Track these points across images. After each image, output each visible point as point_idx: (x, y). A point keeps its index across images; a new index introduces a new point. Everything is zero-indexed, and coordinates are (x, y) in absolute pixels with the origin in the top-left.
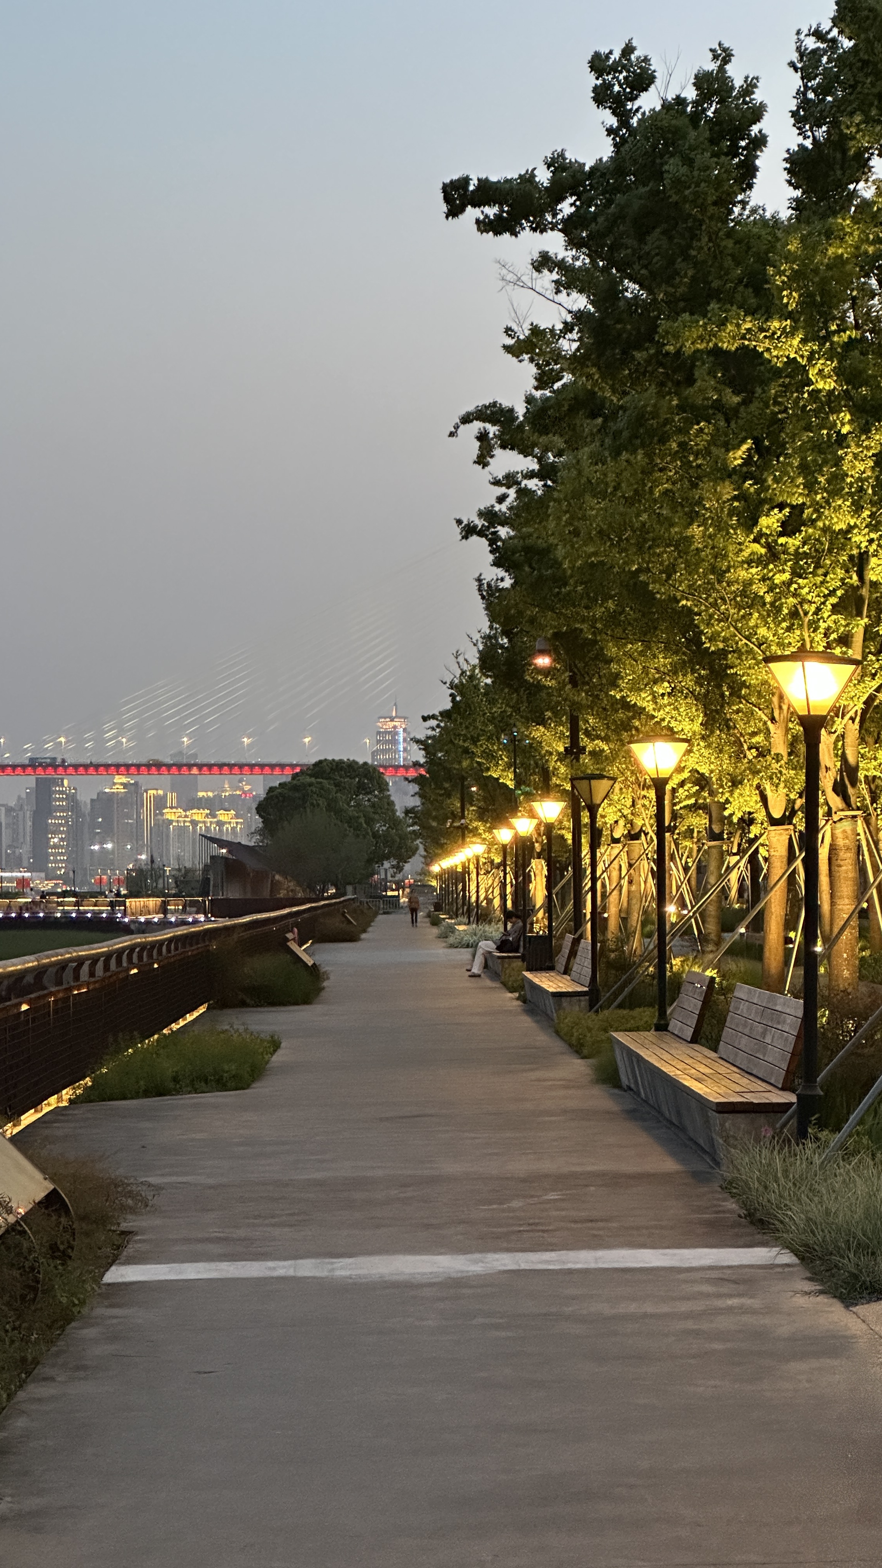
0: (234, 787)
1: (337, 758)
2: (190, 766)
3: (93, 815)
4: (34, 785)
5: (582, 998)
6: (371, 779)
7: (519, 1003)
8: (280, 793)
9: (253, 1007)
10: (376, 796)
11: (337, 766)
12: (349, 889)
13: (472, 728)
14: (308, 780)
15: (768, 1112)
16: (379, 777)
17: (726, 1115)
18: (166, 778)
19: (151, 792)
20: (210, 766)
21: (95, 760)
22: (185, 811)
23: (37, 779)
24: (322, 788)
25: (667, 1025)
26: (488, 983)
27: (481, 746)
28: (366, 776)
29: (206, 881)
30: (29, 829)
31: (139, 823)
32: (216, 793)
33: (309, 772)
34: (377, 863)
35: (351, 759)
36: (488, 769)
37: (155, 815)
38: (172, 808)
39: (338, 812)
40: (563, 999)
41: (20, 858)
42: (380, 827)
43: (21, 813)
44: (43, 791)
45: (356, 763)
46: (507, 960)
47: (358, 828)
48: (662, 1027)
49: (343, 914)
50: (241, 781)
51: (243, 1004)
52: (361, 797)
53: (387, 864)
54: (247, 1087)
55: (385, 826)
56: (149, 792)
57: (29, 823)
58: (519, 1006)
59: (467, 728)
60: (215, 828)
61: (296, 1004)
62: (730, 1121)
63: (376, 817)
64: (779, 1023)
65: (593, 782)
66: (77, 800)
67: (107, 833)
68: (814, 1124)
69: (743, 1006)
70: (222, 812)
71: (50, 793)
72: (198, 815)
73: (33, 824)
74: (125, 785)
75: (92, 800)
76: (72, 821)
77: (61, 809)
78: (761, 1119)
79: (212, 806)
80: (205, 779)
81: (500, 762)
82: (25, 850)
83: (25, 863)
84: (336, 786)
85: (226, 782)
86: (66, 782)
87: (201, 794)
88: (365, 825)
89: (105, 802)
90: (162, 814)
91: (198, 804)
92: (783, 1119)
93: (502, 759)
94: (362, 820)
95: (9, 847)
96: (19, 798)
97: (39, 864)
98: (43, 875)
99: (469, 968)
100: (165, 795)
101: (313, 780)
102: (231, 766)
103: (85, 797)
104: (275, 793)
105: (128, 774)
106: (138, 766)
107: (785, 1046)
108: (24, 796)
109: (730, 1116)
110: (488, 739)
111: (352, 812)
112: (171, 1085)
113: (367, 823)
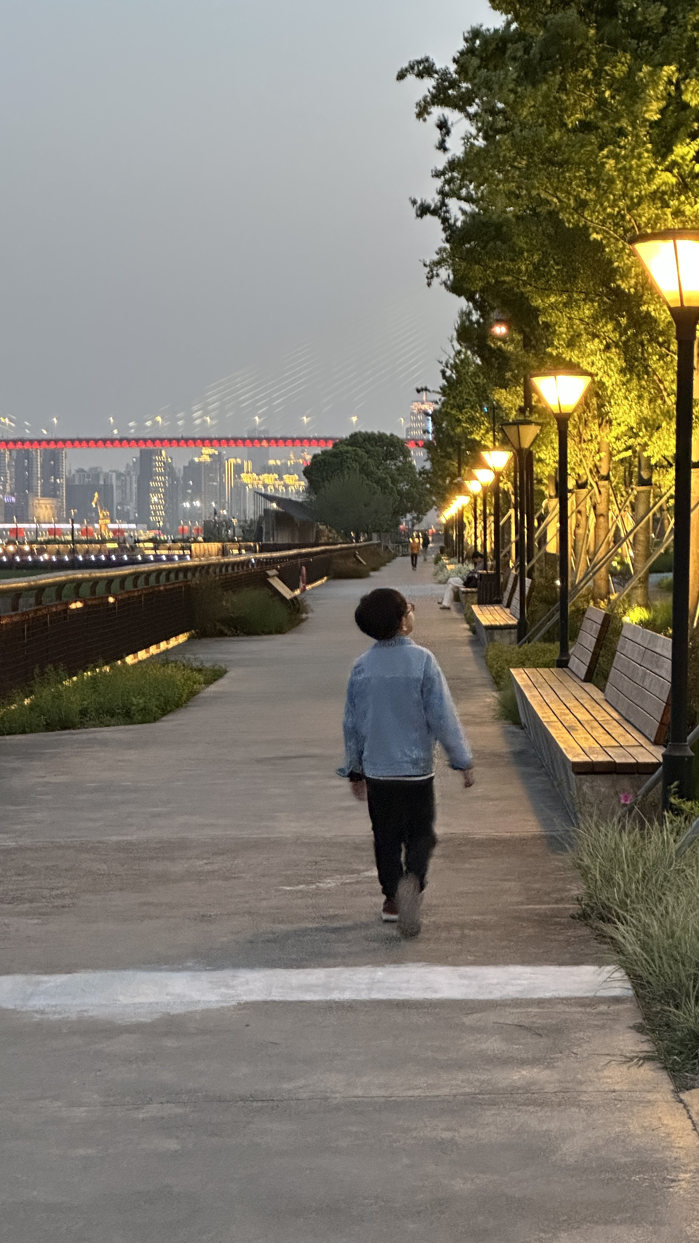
0: (297, 457)
1: (369, 431)
2: (260, 440)
3: (186, 478)
4: (138, 455)
5: (513, 631)
6: (395, 447)
7: (470, 634)
8: (322, 460)
9: (230, 636)
10: (400, 461)
11: (369, 437)
12: (375, 536)
13: (458, 398)
14: (346, 448)
15: (634, 773)
16: (403, 446)
17: (582, 776)
18: (242, 449)
19: (232, 461)
20: (276, 440)
21: (185, 435)
22: (258, 475)
23: (141, 452)
24: (357, 455)
25: (567, 662)
26: (454, 614)
27: (467, 413)
28: (391, 446)
29: (260, 529)
30: (134, 490)
31: (222, 484)
32: (283, 461)
33: (347, 442)
34: (402, 515)
35: (381, 432)
36: (471, 433)
37: (235, 478)
38: (248, 472)
39: (369, 475)
40: (495, 632)
41: (128, 512)
42: (404, 486)
43: (128, 478)
44: (146, 461)
45: (384, 434)
46: (469, 594)
47: (385, 488)
48: (562, 664)
49: (355, 556)
50: (303, 451)
51: (222, 634)
52: (388, 462)
53: (409, 516)
54: (155, 720)
55: (407, 485)
56: (230, 460)
57: (135, 485)
58: (469, 636)
59: (454, 398)
60: (282, 490)
61: (270, 633)
62: (587, 784)
63: (401, 478)
64: (657, 667)
65: (522, 428)
66: (172, 468)
67: (197, 493)
68: (675, 793)
69: (629, 645)
70: (287, 475)
71: (151, 460)
72: (269, 479)
73: (138, 485)
74: (210, 456)
75: (185, 468)
76: (169, 484)
77: (160, 474)
78: (625, 782)
79: (280, 471)
80: (273, 449)
81: (482, 427)
82: (131, 507)
83: (132, 518)
84: (367, 452)
85: (291, 452)
86: (163, 452)
87: (272, 462)
88: (391, 485)
89: (193, 469)
90: (240, 477)
91: (269, 470)
92: (648, 783)
93: (484, 424)
94: (389, 481)
95: (119, 504)
96: (128, 465)
97: (143, 518)
98: (145, 526)
99: (440, 600)
100: (243, 463)
101: (350, 448)
102: (293, 440)
103: (179, 465)
104: (318, 459)
105: (212, 446)
106: (219, 440)
107: (661, 692)
108: (131, 464)
109: (589, 778)
110: (472, 408)
111: (380, 473)
112: (77, 720)
113: (392, 483)
